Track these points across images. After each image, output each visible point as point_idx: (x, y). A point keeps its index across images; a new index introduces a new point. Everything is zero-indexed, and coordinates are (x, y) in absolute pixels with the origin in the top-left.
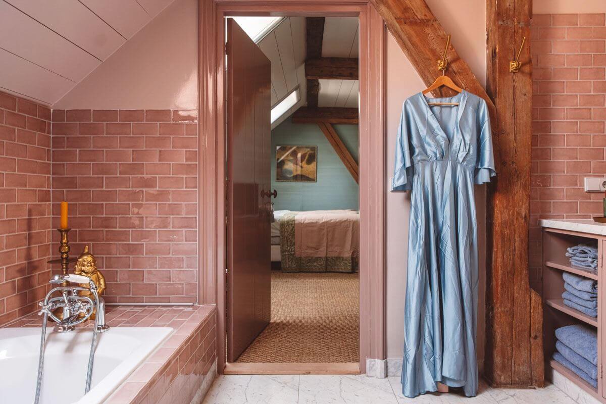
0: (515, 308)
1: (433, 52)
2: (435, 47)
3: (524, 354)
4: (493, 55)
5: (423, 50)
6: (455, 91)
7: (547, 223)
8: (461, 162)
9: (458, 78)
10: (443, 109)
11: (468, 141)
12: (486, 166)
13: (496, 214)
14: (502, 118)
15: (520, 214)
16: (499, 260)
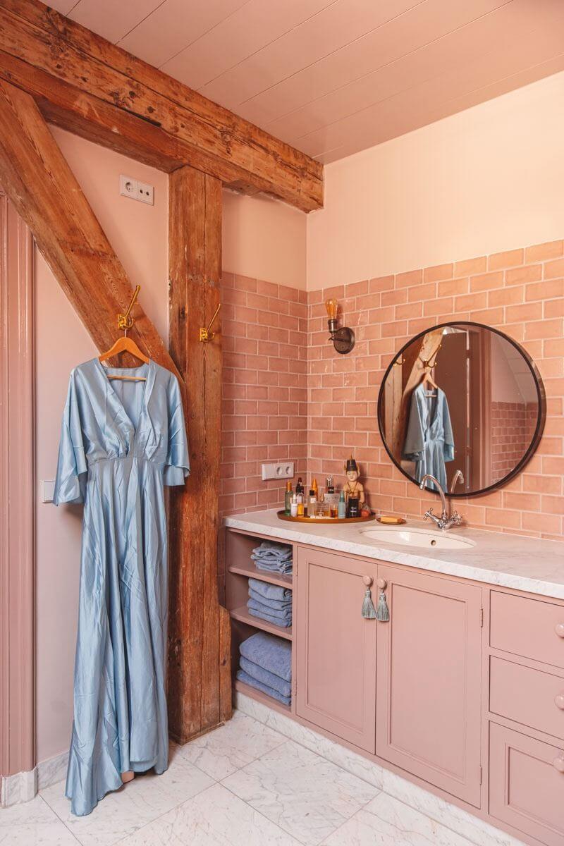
0: (205, 636)
1: (111, 300)
2: (114, 293)
3: (213, 688)
4: (180, 315)
5: (98, 296)
6: (141, 361)
7: (234, 522)
8: (149, 458)
9: (143, 342)
10: (126, 385)
11: (158, 432)
12: (180, 464)
13: (185, 521)
14: (192, 398)
15: (209, 518)
16: (189, 579)
